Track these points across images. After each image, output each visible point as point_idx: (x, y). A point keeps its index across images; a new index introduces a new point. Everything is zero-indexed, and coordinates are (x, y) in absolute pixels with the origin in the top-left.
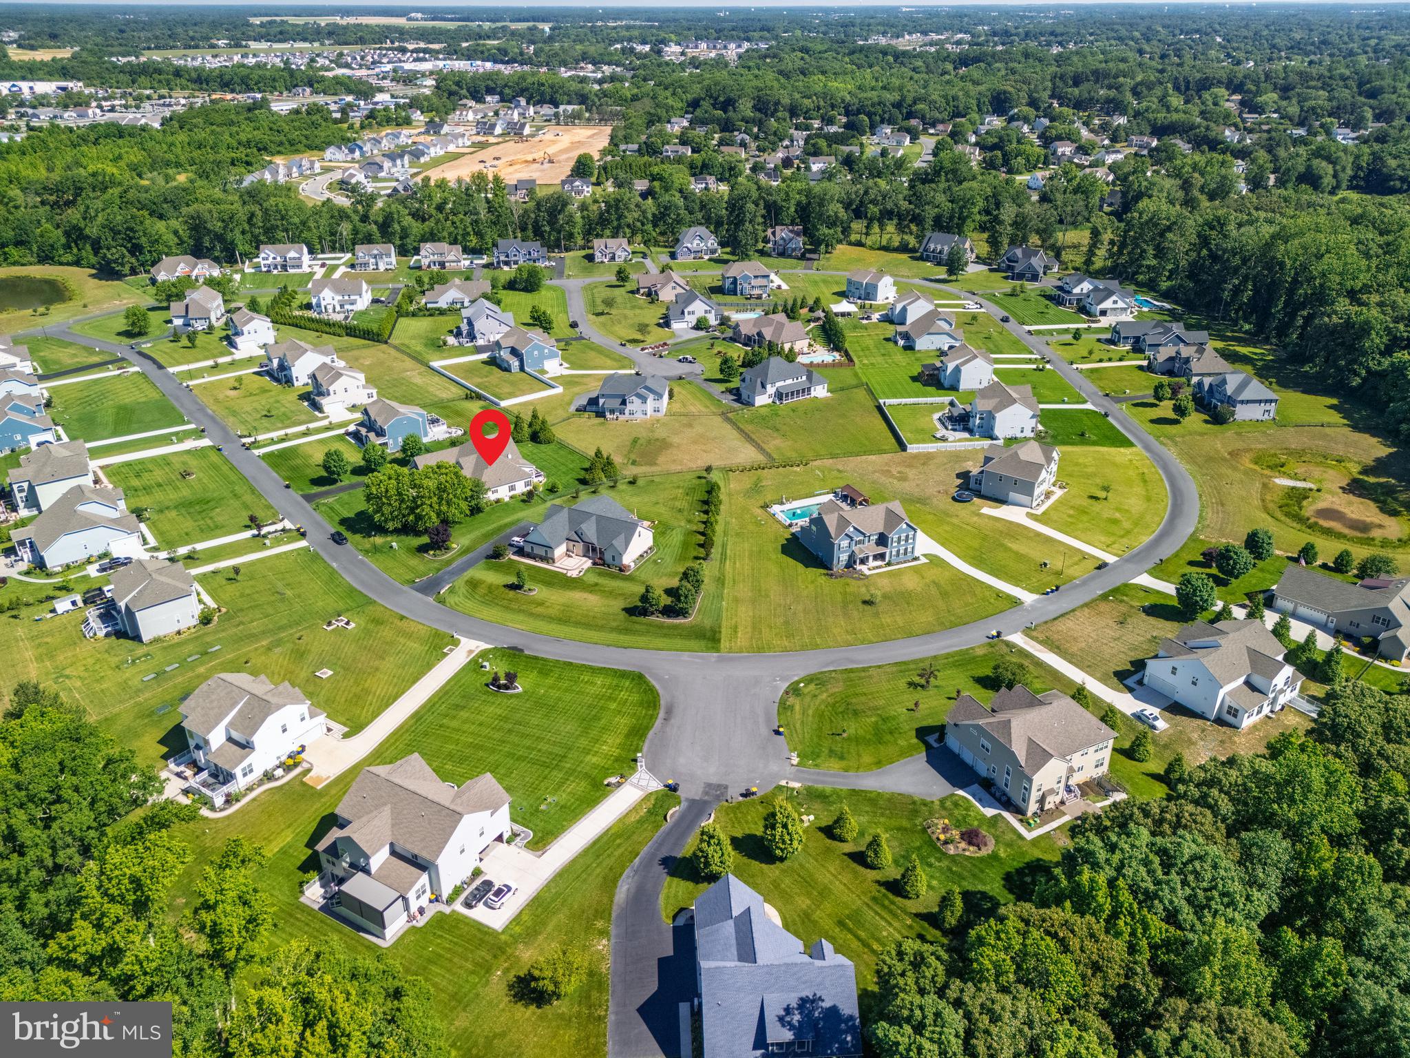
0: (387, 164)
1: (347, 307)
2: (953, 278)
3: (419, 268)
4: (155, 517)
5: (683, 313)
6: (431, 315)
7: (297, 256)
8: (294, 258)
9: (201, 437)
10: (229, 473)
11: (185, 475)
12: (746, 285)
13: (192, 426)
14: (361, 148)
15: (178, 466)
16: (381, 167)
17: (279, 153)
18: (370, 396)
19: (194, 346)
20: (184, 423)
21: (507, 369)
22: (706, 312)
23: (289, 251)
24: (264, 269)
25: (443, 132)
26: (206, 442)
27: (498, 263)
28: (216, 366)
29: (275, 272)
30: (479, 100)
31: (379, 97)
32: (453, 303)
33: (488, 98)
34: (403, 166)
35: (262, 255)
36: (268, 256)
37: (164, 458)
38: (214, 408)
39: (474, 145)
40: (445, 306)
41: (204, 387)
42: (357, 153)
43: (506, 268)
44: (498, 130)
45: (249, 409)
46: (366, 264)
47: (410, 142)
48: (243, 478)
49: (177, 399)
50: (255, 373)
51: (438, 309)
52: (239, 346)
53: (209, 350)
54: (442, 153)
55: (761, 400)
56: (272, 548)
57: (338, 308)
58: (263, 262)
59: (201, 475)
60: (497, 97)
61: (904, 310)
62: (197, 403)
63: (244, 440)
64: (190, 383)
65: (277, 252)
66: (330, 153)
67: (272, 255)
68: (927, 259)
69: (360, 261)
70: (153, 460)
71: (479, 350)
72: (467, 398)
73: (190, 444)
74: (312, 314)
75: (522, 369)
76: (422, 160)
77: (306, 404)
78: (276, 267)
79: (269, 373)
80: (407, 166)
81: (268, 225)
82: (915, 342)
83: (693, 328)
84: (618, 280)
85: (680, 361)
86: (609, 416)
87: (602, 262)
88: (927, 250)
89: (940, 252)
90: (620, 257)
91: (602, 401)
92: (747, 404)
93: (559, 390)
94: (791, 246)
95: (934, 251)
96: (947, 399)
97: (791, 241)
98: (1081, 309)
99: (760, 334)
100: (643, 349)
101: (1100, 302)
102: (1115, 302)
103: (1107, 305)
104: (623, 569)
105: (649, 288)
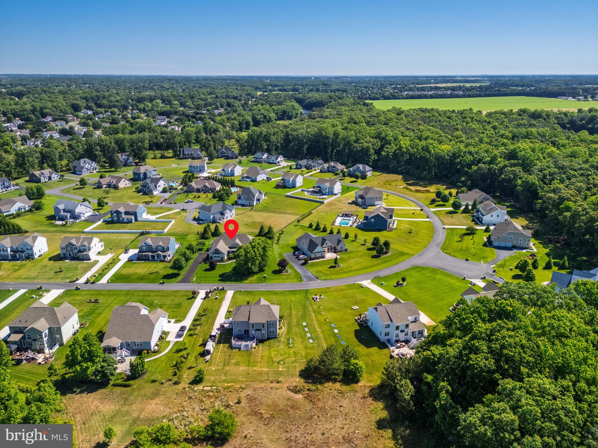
2: (213, 162)
5: (156, 187)
10: (111, 293)
11: (95, 302)
12: (151, 175)
13: (24, 290)
18: (102, 246)
22: (164, 185)
26: (58, 291)
32: (19, 209)
40: (16, 212)
61: (232, 171)
63: (80, 282)
68: (186, 158)
71: (90, 221)
72: (141, 235)
75: (136, 220)
77: (68, 261)
82: (256, 178)
83: (161, 192)
84: (81, 185)
85: (187, 202)
86: (220, 221)
87: (45, 182)
88: (185, 155)
89: (191, 154)
90: (54, 178)
91: (212, 217)
92: (250, 206)
93: (173, 222)
94: (129, 161)
95: (188, 155)
96: (300, 190)
97: (128, 159)
98: (269, 163)
99: (205, 186)
100: (161, 203)
101: (277, 159)
102: (281, 158)
103: (279, 159)
104: (346, 250)
105: (107, 184)
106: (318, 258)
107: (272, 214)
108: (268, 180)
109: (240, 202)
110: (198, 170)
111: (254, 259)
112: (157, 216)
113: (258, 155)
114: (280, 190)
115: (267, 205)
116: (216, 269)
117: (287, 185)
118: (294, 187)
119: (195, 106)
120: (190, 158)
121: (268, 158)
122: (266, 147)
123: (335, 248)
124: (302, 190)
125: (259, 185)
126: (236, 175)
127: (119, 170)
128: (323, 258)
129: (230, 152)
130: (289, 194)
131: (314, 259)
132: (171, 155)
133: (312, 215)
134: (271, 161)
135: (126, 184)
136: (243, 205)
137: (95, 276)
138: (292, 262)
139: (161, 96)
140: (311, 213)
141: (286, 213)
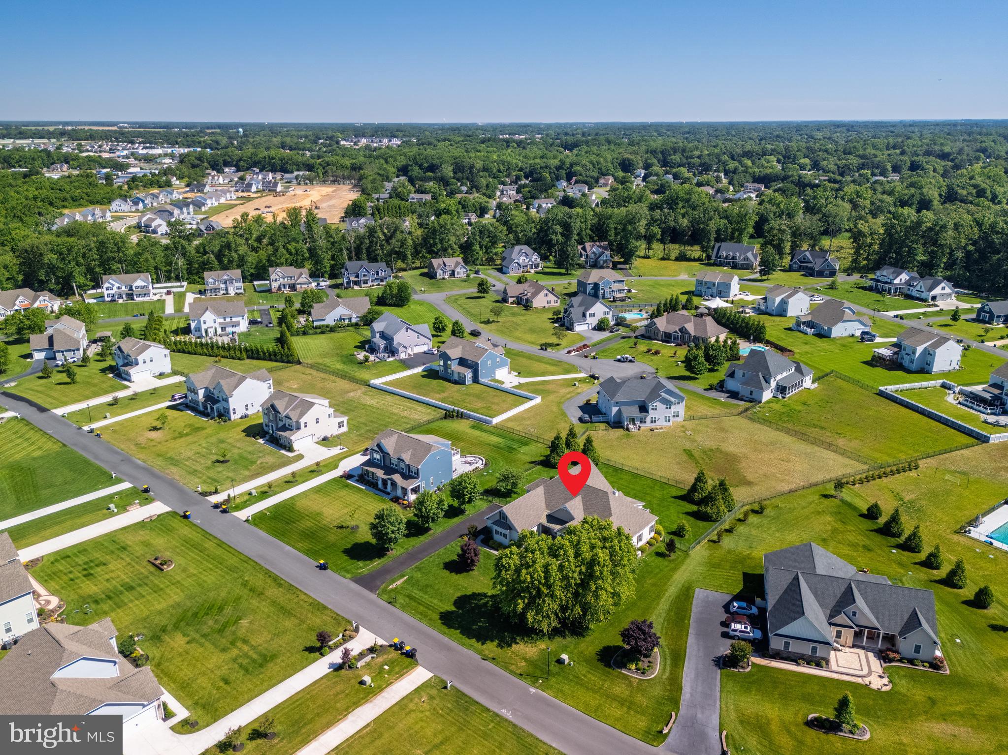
0: (176, 212)
1: (230, 330)
2: (765, 277)
3: (269, 291)
4: (155, 652)
5: (584, 315)
6: (323, 333)
7: (144, 284)
8: (141, 287)
9: (148, 501)
10: (219, 552)
11: (159, 566)
12: (607, 290)
13: (126, 485)
14: (143, 201)
15: (139, 550)
16: (172, 214)
17: (64, 207)
18: (341, 425)
19: (73, 382)
20: (111, 481)
21: (461, 382)
22: (605, 313)
23: (135, 280)
24: (107, 299)
25: (205, 191)
26: (158, 508)
27: (348, 283)
28: (115, 402)
29: (121, 301)
30: (220, 171)
31: (131, 170)
32: (341, 319)
33: (227, 170)
34: (188, 213)
35: (106, 285)
36: (112, 285)
37: (111, 537)
38: (142, 456)
39: (238, 198)
40: (332, 323)
41: (114, 429)
42: (141, 205)
43: (356, 288)
44: (254, 189)
45: (189, 454)
46: (216, 290)
47: (181, 197)
48: (247, 560)
49: (85, 448)
50: (169, 407)
51: (327, 326)
52: (133, 378)
53: (95, 385)
54: (216, 204)
55: (767, 395)
56: (380, 689)
57: (219, 331)
58: (106, 292)
59: (182, 561)
60: (233, 169)
61: (784, 302)
62: (117, 453)
63: (214, 499)
64: (95, 425)
65: (121, 282)
66: (116, 205)
67: (117, 285)
68: (721, 264)
69: (210, 286)
70: (97, 543)
71: (407, 364)
72: (445, 417)
73: (137, 514)
74: (192, 338)
75: (476, 380)
76: (203, 209)
77: (261, 441)
78: (120, 296)
79: (190, 406)
80: (192, 213)
81: (105, 257)
82: (830, 330)
83: (594, 329)
84: (480, 291)
85: (619, 360)
86: (631, 426)
87: (443, 278)
88: (720, 257)
89: (733, 258)
90: (459, 273)
91: (615, 410)
92: (751, 401)
93: (538, 400)
94: (603, 258)
95: (726, 257)
96: (939, 382)
97: (601, 254)
98: (909, 297)
99: (683, 330)
100: (569, 352)
101: (931, 289)
102: (943, 289)
103: (937, 291)
104: (935, 665)
105: (517, 297)
106: (794, 659)
107: (787, 439)
108: (862, 340)
109: (731, 385)
110: (714, 291)
111: (539, 591)
112: (523, 380)
113: (885, 273)
114: (879, 371)
115: (799, 407)
116: (475, 573)
117: (906, 362)
118: (924, 369)
119: (839, 167)
120: (728, 264)
121: (909, 283)
122: (921, 258)
123: (890, 639)
124: (944, 386)
125: (832, 347)
126: (789, 314)
127: (573, 272)
128: (818, 665)
129: (819, 261)
130: (890, 389)
131: (777, 656)
132: (697, 255)
133: (913, 474)
134: (915, 294)
135: (549, 302)
136: (734, 395)
137: (250, 494)
138: (698, 635)
139: (786, 149)
140: (912, 466)
141: (830, 446)
